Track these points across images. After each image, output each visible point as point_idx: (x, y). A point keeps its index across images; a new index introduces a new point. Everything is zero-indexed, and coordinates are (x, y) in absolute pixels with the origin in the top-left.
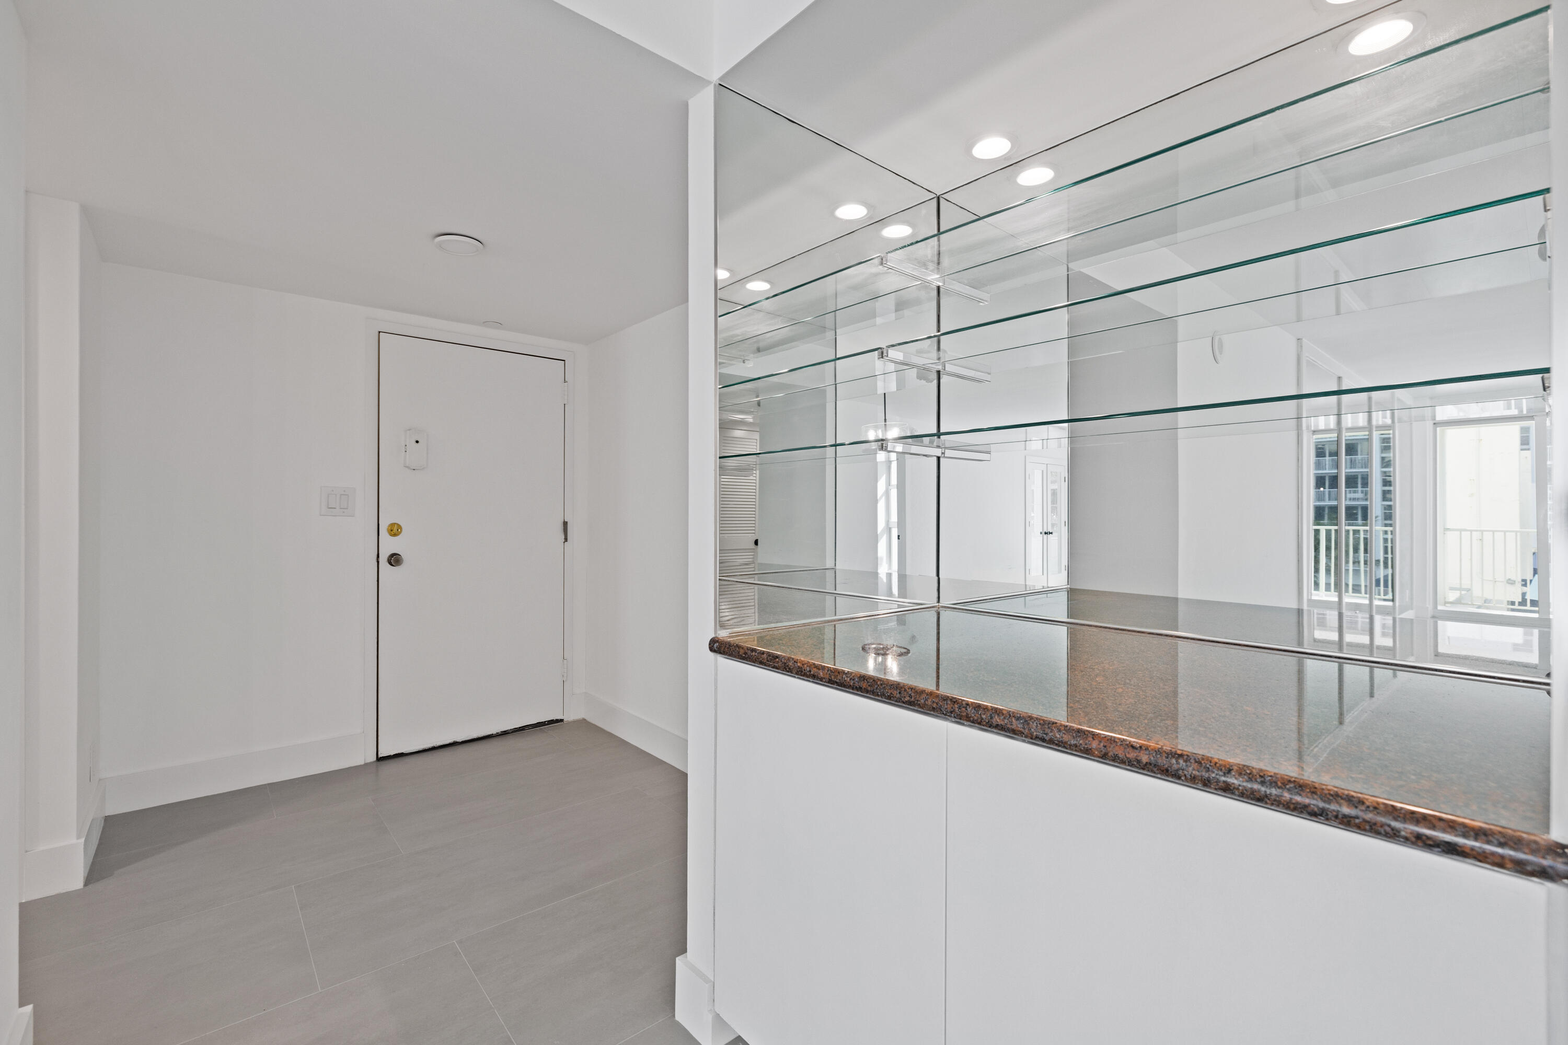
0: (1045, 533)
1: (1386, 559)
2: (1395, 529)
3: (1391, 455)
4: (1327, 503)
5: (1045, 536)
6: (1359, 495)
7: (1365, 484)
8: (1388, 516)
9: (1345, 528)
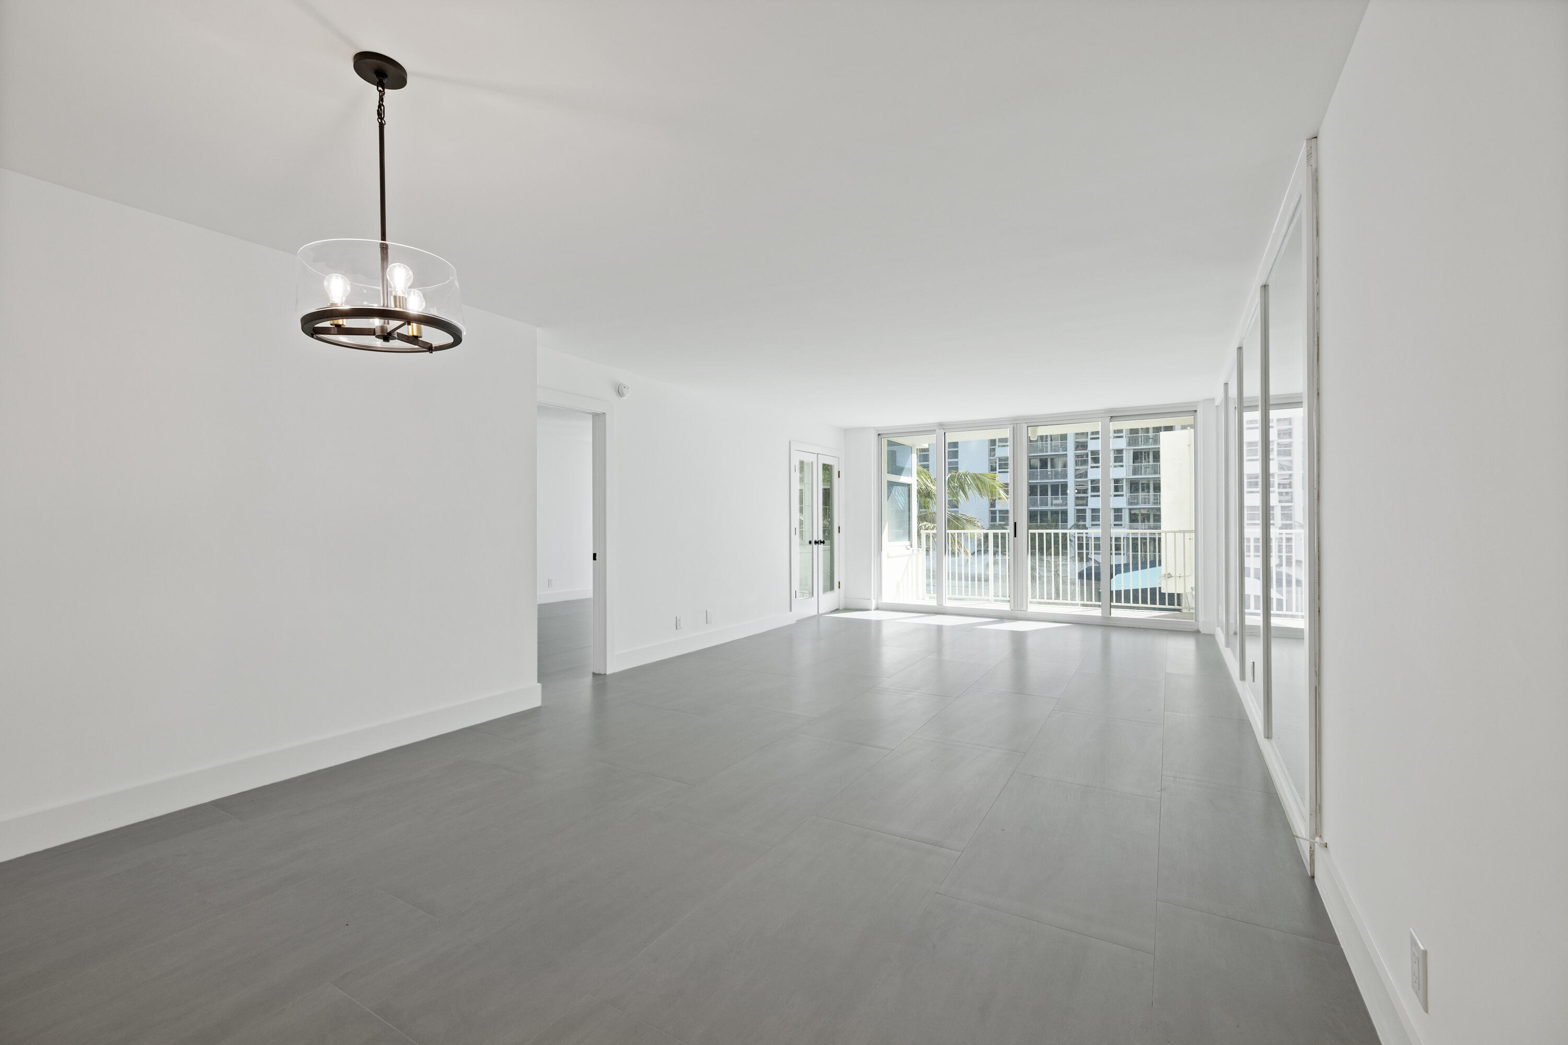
0: (816, 542)
5: (815, 546)
6: (1060, 501)
7: (1064, 493)
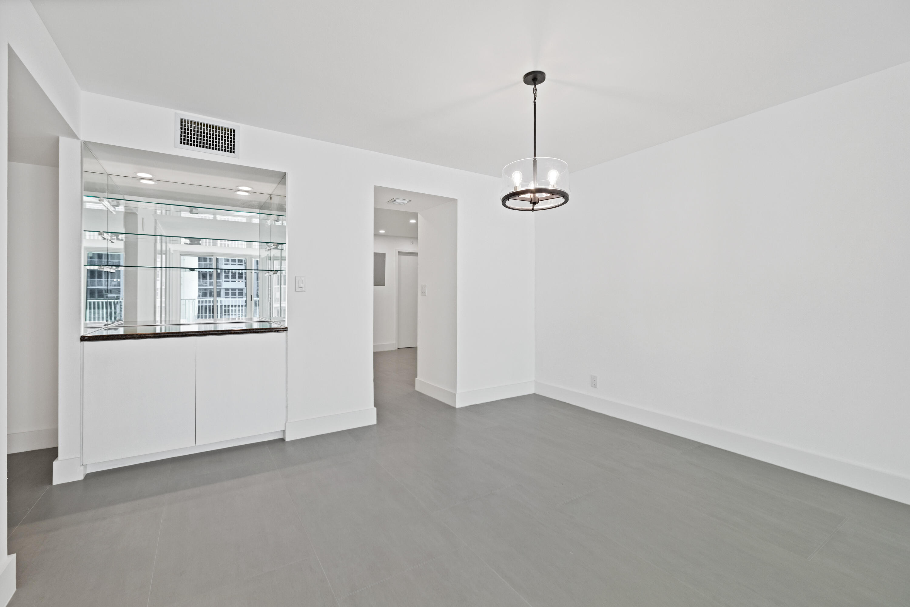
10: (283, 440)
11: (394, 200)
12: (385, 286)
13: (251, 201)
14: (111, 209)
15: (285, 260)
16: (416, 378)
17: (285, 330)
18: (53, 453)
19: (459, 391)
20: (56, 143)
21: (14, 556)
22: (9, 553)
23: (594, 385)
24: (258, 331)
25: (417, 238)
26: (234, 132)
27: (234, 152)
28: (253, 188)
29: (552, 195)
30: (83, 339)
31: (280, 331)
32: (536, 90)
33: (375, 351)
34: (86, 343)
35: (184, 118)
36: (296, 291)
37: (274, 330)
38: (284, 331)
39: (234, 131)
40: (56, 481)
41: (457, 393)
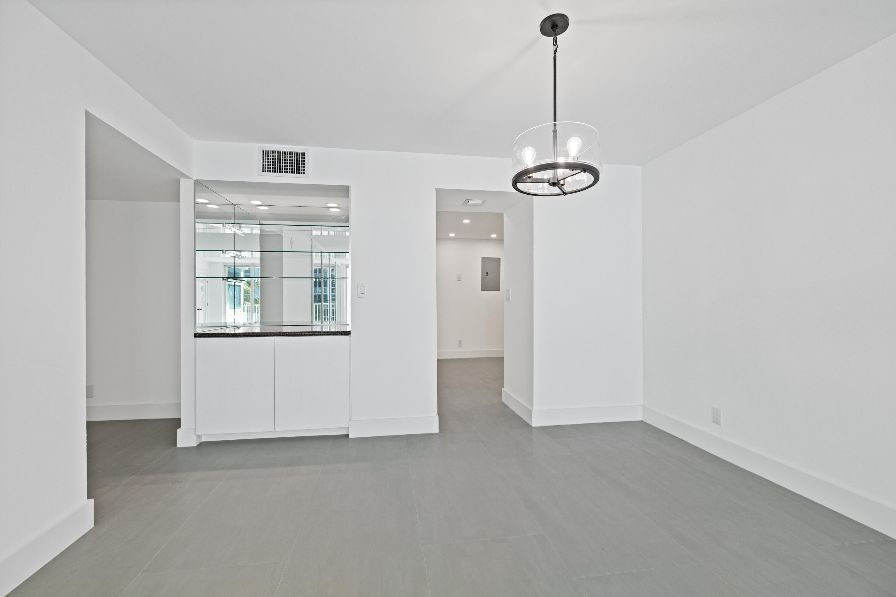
1: (333, 318)
2: (336, 304)
3: (335, 273)
4: (318, 294)
8: (334, 300)
9: (323, 304)
10: (348, 435)
11: (466, 202)
12: (500, 291)
13: (340, 216)
14: (238, 232)
15: (348, 267)
16: (503, 389)
17: (349, 334)
18: (177, 423)
19: (536, 408)
20: (178, 182)
21: (93, 500)
22: (89, 497)
23: (716, 421)
24: (325, 333)
25: (503, 240)
26: (304, 155)
27: (304, 173)
28: (338, 204)
29: (572, 170)
30: (197, 335)
31: (344, 334)
32: (556, 41)
33: (438, 358)
34: (198, 339)
35: (265, 149)
36: (359, 296)
37: (338, 333)
38: (347, 334)
39: (304, 153)
40: (179, 445)
41: (534, 409)
